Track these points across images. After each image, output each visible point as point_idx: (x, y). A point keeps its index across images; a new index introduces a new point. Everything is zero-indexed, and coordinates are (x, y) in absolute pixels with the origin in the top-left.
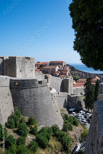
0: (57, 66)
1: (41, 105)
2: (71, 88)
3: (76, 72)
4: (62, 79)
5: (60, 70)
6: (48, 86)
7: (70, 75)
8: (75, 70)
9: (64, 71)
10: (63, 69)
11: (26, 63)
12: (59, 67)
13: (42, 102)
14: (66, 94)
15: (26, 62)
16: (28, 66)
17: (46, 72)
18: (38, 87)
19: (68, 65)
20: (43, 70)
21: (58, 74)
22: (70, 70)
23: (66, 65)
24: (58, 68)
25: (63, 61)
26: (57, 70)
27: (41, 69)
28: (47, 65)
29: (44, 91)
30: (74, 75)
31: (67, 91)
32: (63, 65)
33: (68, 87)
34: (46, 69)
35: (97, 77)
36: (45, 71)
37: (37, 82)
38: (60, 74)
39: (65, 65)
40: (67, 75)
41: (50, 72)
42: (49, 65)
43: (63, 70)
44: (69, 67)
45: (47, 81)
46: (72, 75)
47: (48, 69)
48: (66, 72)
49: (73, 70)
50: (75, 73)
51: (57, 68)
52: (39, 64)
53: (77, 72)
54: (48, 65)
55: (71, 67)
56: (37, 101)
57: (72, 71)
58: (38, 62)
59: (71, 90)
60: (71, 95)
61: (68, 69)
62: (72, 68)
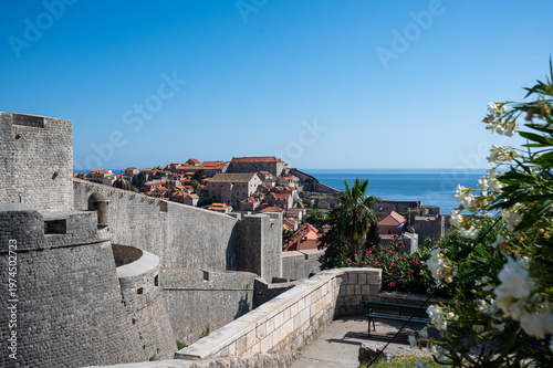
0: (255, 176)
1: (55, 338)
2: (275, 254)
3: (320, 198)
4: (235, 216)
5: (265, 191)
6: (103, 245)
7: (299, 206)
8: (320, 189)
9: (278, 192)
10: (277, 185)
11: (17, 143)
12: (262, 178)
13: (61, 319)
14: (247, 277)
15: (18, 137)
16: (30, 154)
17: (214, 197)
18: (42, 250)
19: (294, 172)
20: (203, 191)
21: (256, 205)
22: (300, 189)
23: (287, 172)
24: (259, 182)
25: (278, 157)
26: (252, 189)
27: (195, 187)
28: (221, 170)
29: (78, 266)
30: (315, 207)
31: (255, 268)
32: (279, 173)
33: (259, 251)
34: (213, 185)
35: (394, 214)
36: (210, 192)
37: (38, 226)
38: (263, 202)
39: (284, 171)
40: (290, 206)
41: (229, 197)
42: (229, 171)
43: (274, 190)
44: (297, 179)
45: (100, 220)
46: (308, 205)
47: (222, 185)
48: (285, 196)
49: (312, 190)
50: (317, 201)
51: (254, 183)
52: (191, 167)
53: (325, 196)
54: (224, 171)
55: (305, 178)
56: (30, 316)
57: (308, 193)
58: (190, 162)
59: (272, 263)
60: (275, 280)
61: (292, 185)
62: (308, 180)
